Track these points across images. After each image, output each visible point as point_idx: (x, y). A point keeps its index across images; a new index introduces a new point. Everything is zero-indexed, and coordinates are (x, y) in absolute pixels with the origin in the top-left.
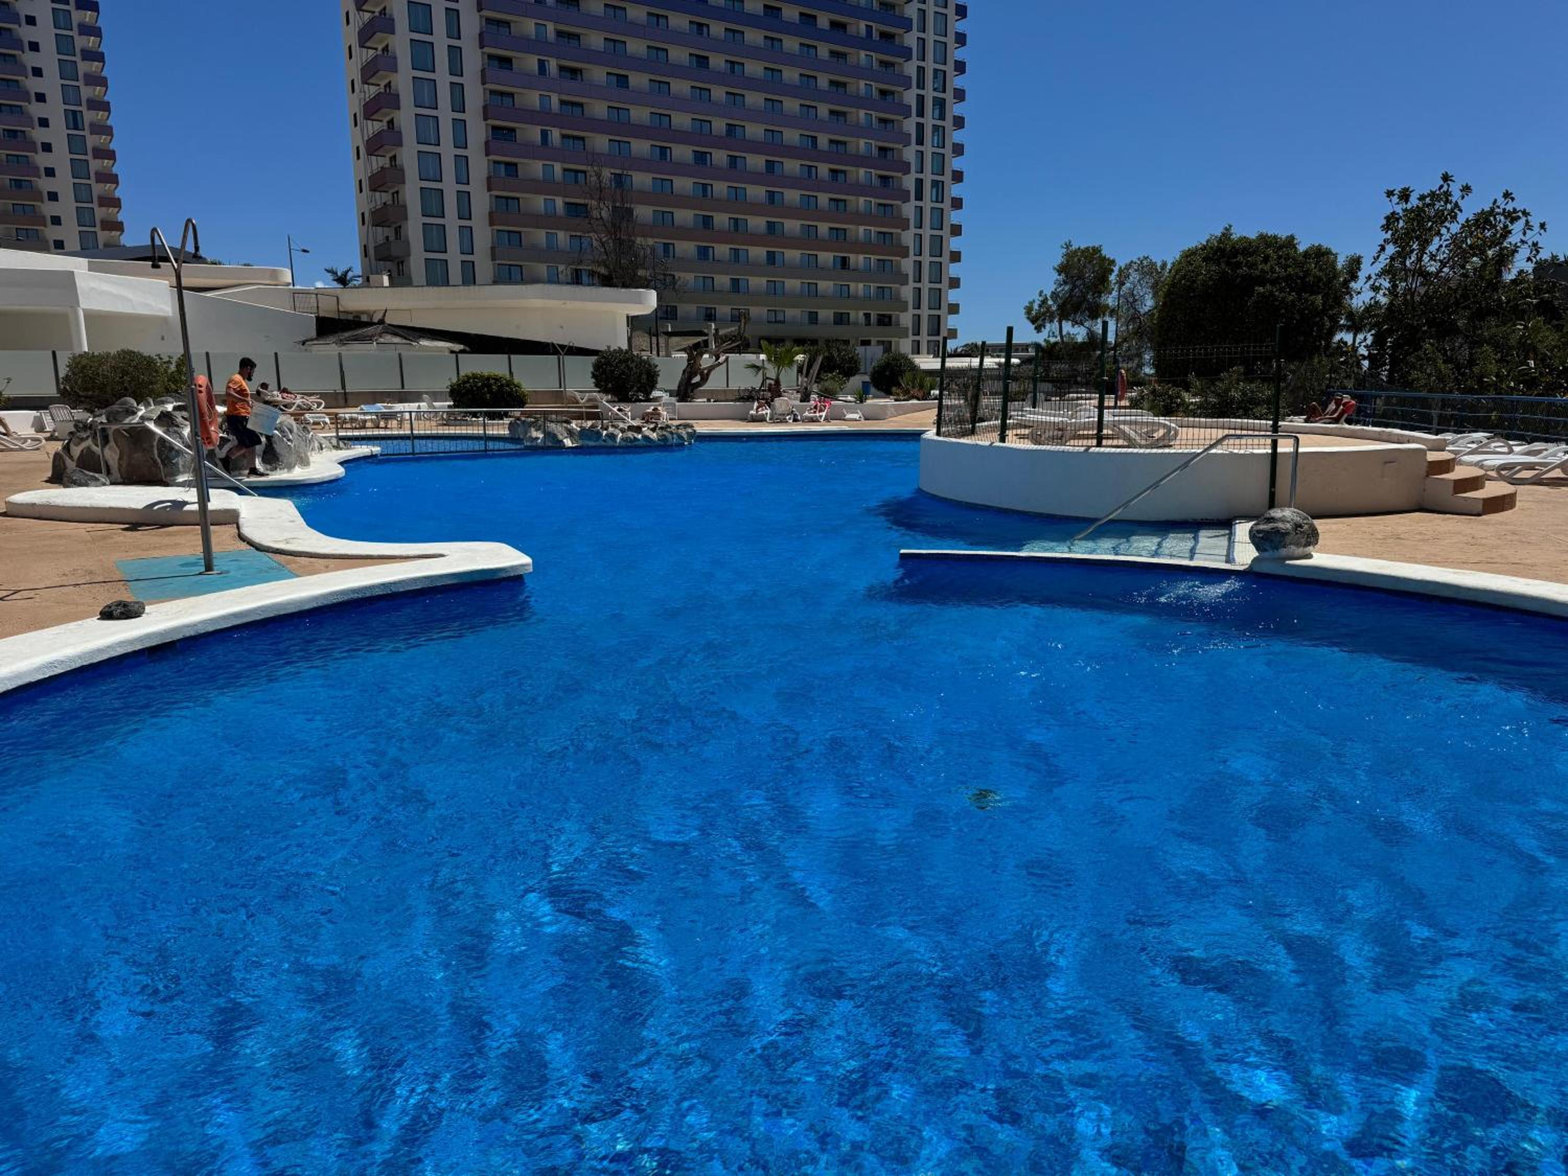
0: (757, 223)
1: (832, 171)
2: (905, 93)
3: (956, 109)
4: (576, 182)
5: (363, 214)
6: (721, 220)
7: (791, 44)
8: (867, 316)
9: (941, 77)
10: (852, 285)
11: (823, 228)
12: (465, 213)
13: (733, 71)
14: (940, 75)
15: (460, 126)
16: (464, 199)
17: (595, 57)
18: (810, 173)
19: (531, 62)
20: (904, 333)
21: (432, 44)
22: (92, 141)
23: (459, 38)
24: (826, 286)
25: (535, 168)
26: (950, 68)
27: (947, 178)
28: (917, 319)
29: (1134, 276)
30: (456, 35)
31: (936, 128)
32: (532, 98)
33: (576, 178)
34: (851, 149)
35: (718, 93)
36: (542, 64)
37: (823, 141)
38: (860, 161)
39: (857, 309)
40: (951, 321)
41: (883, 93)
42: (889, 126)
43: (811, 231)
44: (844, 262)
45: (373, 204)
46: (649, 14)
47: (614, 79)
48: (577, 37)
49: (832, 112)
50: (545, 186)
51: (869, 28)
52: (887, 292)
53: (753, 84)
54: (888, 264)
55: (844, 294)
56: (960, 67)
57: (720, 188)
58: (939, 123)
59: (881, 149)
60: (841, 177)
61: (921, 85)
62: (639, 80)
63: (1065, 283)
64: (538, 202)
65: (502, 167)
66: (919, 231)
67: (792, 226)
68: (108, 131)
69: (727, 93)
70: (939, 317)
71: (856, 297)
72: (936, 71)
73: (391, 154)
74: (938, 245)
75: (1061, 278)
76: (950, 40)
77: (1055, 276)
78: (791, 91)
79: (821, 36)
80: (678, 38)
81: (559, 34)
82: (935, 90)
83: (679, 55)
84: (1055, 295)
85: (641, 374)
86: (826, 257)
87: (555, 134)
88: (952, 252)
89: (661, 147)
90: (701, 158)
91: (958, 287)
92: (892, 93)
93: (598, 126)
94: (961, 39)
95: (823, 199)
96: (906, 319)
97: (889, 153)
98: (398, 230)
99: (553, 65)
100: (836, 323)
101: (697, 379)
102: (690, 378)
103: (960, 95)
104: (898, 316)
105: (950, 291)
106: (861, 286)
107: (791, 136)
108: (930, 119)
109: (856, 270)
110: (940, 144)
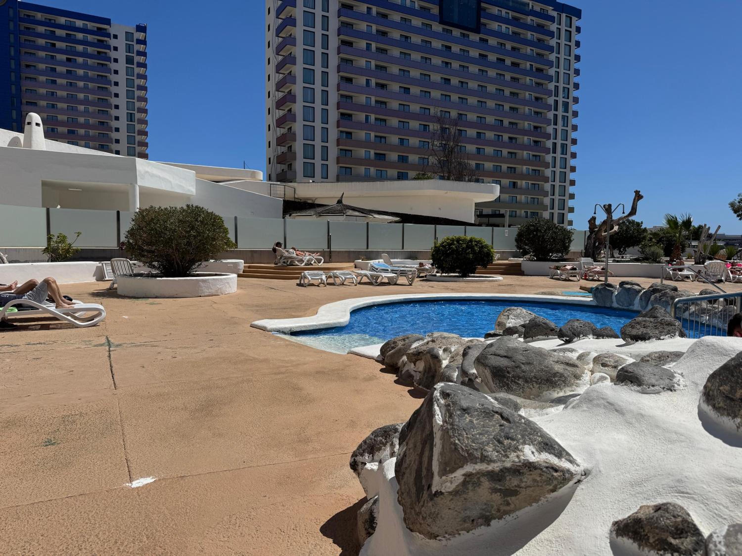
0: (471, 164)
1: (509, 137)
2: (548, 99)
3: (573, 107)
4: (381, 142)
5: (270, 159)
7: (492, 73)
8: (526, 212)
9: (567, 91)
10: (518, 197)
11: (504, 167)
12: (325, 157)
13: (462, 86)
14: (566, 90)
15: (325, 112)
16: (325, 150)
17: (394, 78)
18: (499, 139)
19: (362, 80)
21: (314, 70)
22: (138, 127)
23: (328, 68)
24: (504, 197)
25: (361, 135)
26: (571, 87)
27: (569, 142)
28: (552, 215)
30: (326, 66)
31: (563, 117)
32: (362, 99)
33: (381, 140)
34: (520, 126)
35: (455, 97)
36: (368, 81)
37: (506, 122)
38: (525, 132)
39: (521, 209)
40: (570, 217)
41: (537, 98)
42: (540, 115)
43: (498, 168)
44: (514, 184)
45: (276, 153)
46: (422, 57)
47: (403, 90)
48: (385, 68)
49: (511, 108)
50: (366, 144)
51: (531, 65)
52: (536, 200)
53: (473, 93)
54: (537, 186)
55: (514, 201)
56: (576, 86)
58: (565, 114)
59: (535, 127)
60: (514, 141)
61: (557, 95)
62: (415, 90)
64: (361, 152)
65: (344, 134)
66: (554, 169)
67: (489, 166)
68: (145, 122)
69: (459, 98)
70: (563, 214)
71: (520, 203)
72: (564, 88)
73: (289, 127)
74: (564, 176)
76: (572, 72)
78: (491, 96)
79: (507, 69)
80: (436, 69)
81: (377, 66)
82: (563, 97)
83: (436, 77)
86: (505, 182)
87: (373, 117)
88: (570, 180)
89: (424, 125)
90: (444, 130)
91: (574, 198)
92: (542, 99)
93: (394, 113)
94: (577, 72)
95: (505, 152)
96: (546, 215)
97: (539, 130)
98: (290, 166)
99: (373, 82)
100: (509, 216)
103: (576, 100)
105: (570, 200)
106: (523, 197)
107: (490, 119)
108: (560, 112)
109: (521, 188)
110: (566, 125)
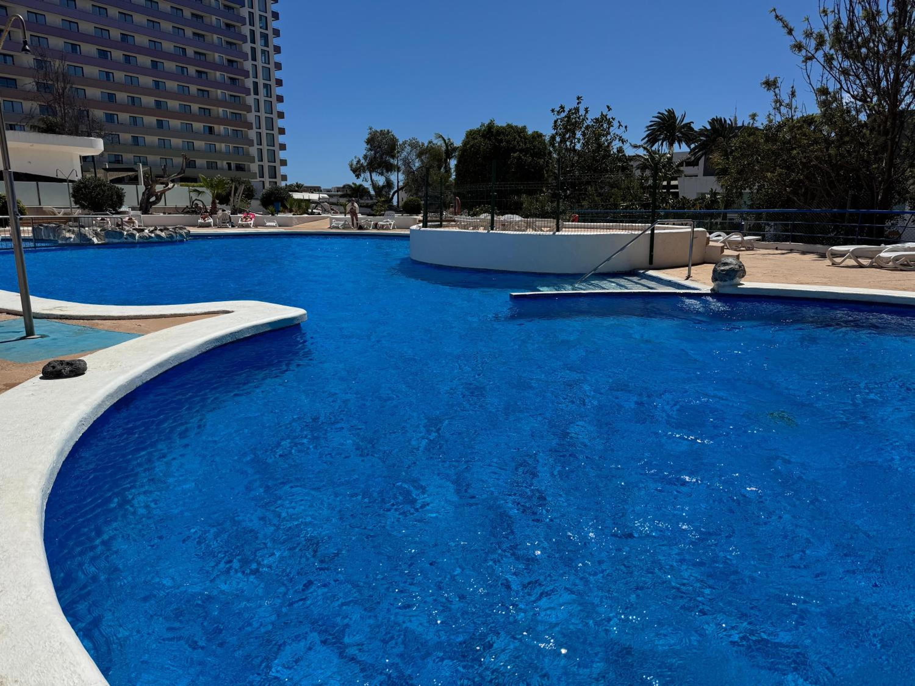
0: (148, 101)
1: (197, 71)
2: (243, 27)
3: (275, 41)
6: (122, 96)
8: (229, 165)
10: (218, 145)
11: (195, 107)
14: (264, 19)
18: (183, 71)
20: (254, 176)
24: (199, 144)
26: (269, 15)
27: (273, 83)
28: (261, 168)
29: (408, 149)
31: (263, 52)
34: (209, 58)
35: (113, 12)
37: (190, 52)
38: (216, 67)
39: (222, 159)
40: (283, 170)
41: (228, 25)
42: (233, 47)
43: (186, 108)
44: (211, 130)
49: (195, 34)
52: (240, 150)
54: (239, 133)
55: (212, 150)
56: (276, 16)
57: (119, 76)
58: (265, 48)
59: (229, 61)
60: (204, 76)
61: (252, 23)
63: (371, 150)
66: (258, 114)
67: (173, 104)
69: (119, 13)
70: (275, 167)
71: (220, 152)
72: (261, 16)
74: (270, 124)
75: (369, 146)
77: (365, 145)
78: (165, 17)
82: (261, 28)
84: (365, 157)
85: (112, 195)
86: (198, 126)
88: (279, 128)
89: (72, 44)
90: (103, 54)
91: (285, 150)
92: (234, 26)
95: (193, 89)
96: (254, 167)
97: (235, 64)
100: (208, 168)
101: (153, 199)
102: (149, 198)
103: (277, 33)
104: (249, 165)
105: (281, 152)
106: (223, 145)
107: (168, 46)
108: (259, 45)
109: (219, 135)
110: (267, 62)
